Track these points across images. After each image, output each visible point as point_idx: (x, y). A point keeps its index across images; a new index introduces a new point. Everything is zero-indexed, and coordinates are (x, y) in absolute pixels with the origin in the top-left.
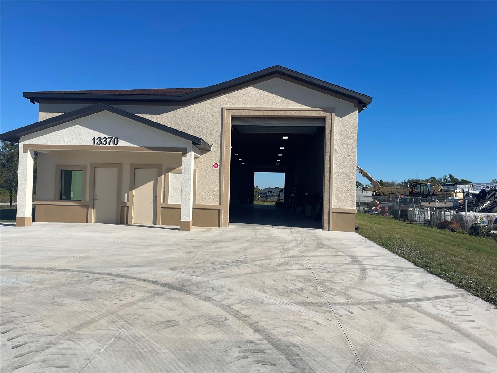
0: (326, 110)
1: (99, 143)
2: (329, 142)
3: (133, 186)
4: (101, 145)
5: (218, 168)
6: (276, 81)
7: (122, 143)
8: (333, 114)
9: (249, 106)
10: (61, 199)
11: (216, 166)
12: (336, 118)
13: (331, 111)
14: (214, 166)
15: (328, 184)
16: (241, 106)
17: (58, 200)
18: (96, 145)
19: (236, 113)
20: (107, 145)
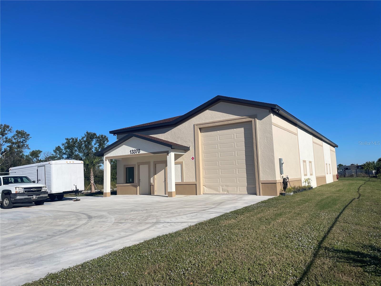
0: (250, 117)
2: (255, 137)
3: (155, 174)
4: (133, 154)
5: (194, 159)
6: (221, 104)
7: (142, 152)
8: (255, 119)
9: (208, 121)
10: (127, 183)
11: (193, 158)
13: (255, 117)
14: (192, 159)
15: (257, 164)
16: (203, 122)
19: (201, 126)
20: (136, 153)
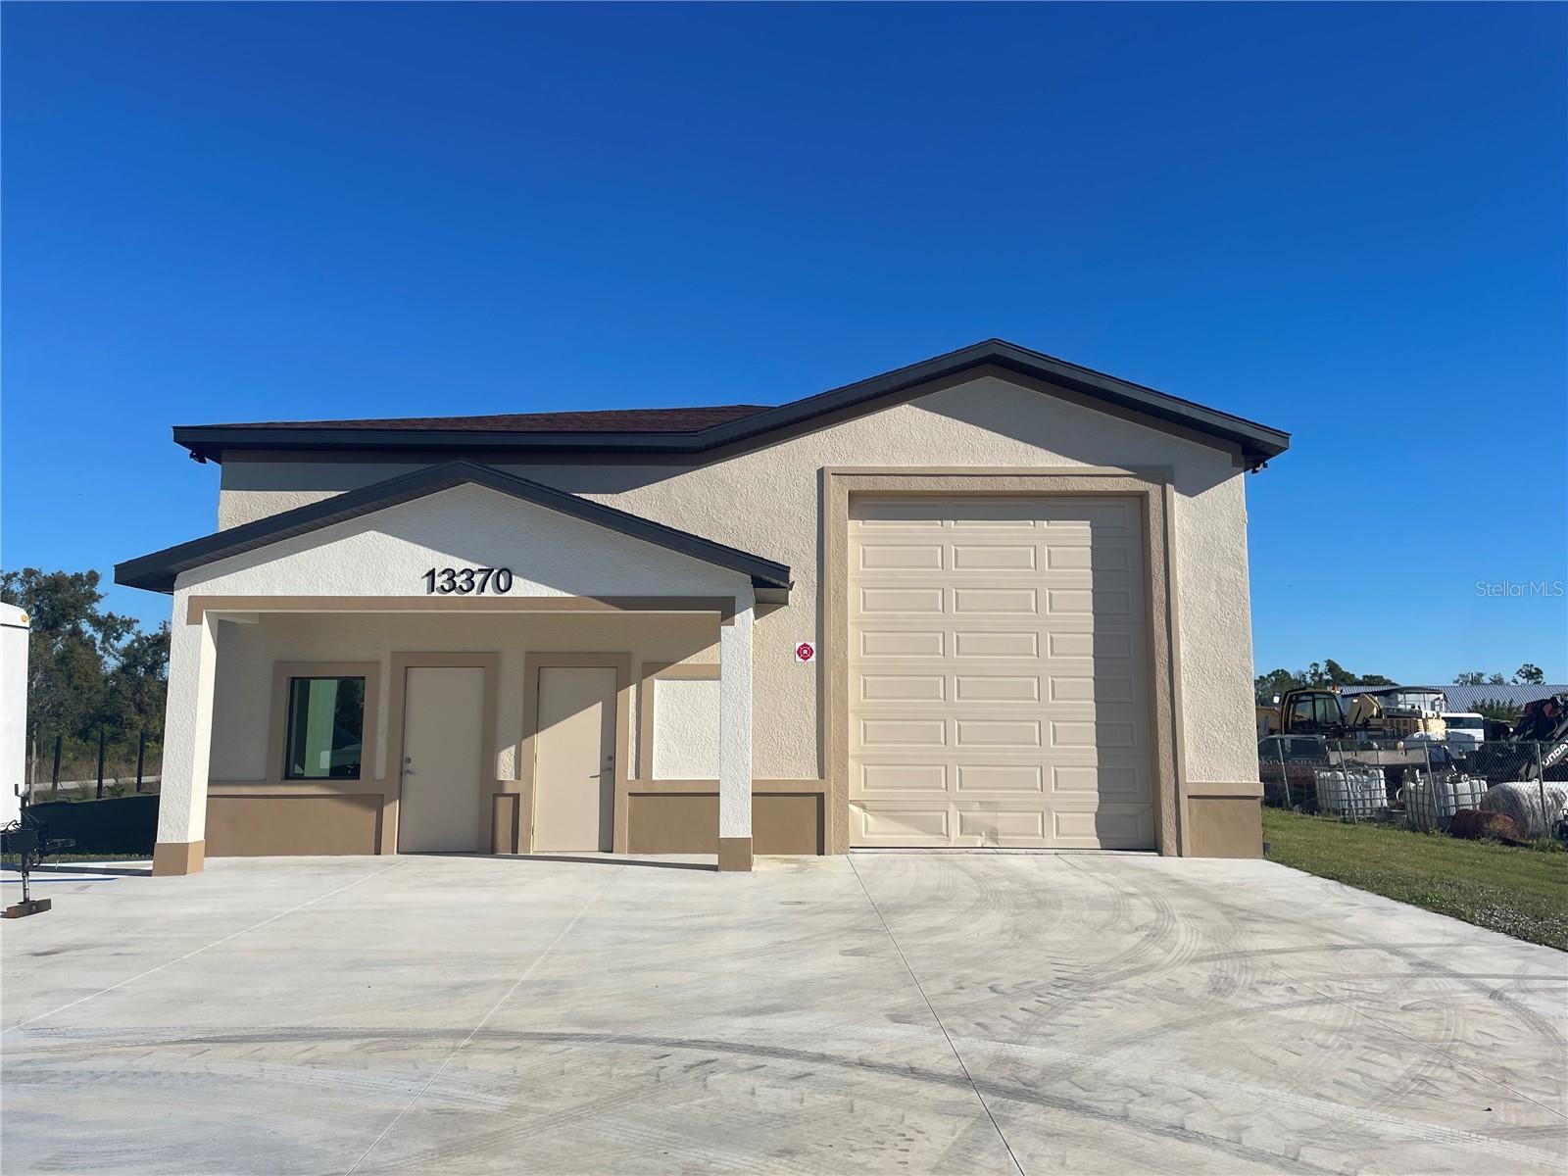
0: (1141, 473)
1: (447, 587)
2: (1162, 573)
3: (534, 724)
4: (453, 594)
5: (813, 658)
6: (988, 386)
7: (523, 588)
8: (1168, 485)
9: (903, 463)
10: (289, 776)
11: (804, 652)
12: (1177, 500)
13: (1162, 475)
14: (799, 652)
15: (1169, 703)
16: (878, 463)
17: (279, 778)
18: (435, 594)
19: (865, 484)
20: (473, 593)
